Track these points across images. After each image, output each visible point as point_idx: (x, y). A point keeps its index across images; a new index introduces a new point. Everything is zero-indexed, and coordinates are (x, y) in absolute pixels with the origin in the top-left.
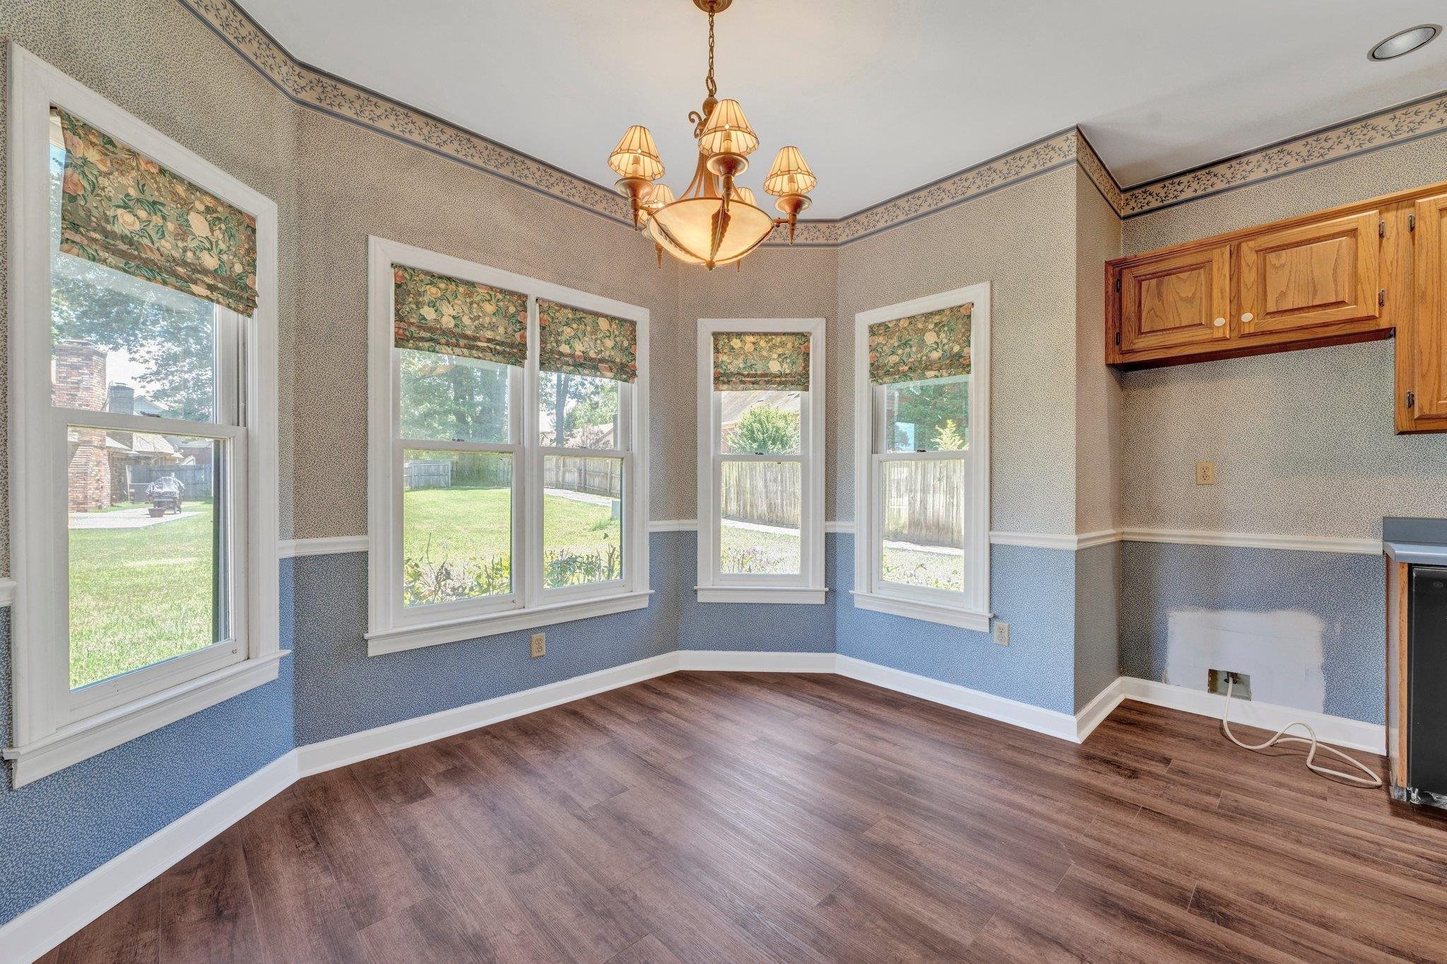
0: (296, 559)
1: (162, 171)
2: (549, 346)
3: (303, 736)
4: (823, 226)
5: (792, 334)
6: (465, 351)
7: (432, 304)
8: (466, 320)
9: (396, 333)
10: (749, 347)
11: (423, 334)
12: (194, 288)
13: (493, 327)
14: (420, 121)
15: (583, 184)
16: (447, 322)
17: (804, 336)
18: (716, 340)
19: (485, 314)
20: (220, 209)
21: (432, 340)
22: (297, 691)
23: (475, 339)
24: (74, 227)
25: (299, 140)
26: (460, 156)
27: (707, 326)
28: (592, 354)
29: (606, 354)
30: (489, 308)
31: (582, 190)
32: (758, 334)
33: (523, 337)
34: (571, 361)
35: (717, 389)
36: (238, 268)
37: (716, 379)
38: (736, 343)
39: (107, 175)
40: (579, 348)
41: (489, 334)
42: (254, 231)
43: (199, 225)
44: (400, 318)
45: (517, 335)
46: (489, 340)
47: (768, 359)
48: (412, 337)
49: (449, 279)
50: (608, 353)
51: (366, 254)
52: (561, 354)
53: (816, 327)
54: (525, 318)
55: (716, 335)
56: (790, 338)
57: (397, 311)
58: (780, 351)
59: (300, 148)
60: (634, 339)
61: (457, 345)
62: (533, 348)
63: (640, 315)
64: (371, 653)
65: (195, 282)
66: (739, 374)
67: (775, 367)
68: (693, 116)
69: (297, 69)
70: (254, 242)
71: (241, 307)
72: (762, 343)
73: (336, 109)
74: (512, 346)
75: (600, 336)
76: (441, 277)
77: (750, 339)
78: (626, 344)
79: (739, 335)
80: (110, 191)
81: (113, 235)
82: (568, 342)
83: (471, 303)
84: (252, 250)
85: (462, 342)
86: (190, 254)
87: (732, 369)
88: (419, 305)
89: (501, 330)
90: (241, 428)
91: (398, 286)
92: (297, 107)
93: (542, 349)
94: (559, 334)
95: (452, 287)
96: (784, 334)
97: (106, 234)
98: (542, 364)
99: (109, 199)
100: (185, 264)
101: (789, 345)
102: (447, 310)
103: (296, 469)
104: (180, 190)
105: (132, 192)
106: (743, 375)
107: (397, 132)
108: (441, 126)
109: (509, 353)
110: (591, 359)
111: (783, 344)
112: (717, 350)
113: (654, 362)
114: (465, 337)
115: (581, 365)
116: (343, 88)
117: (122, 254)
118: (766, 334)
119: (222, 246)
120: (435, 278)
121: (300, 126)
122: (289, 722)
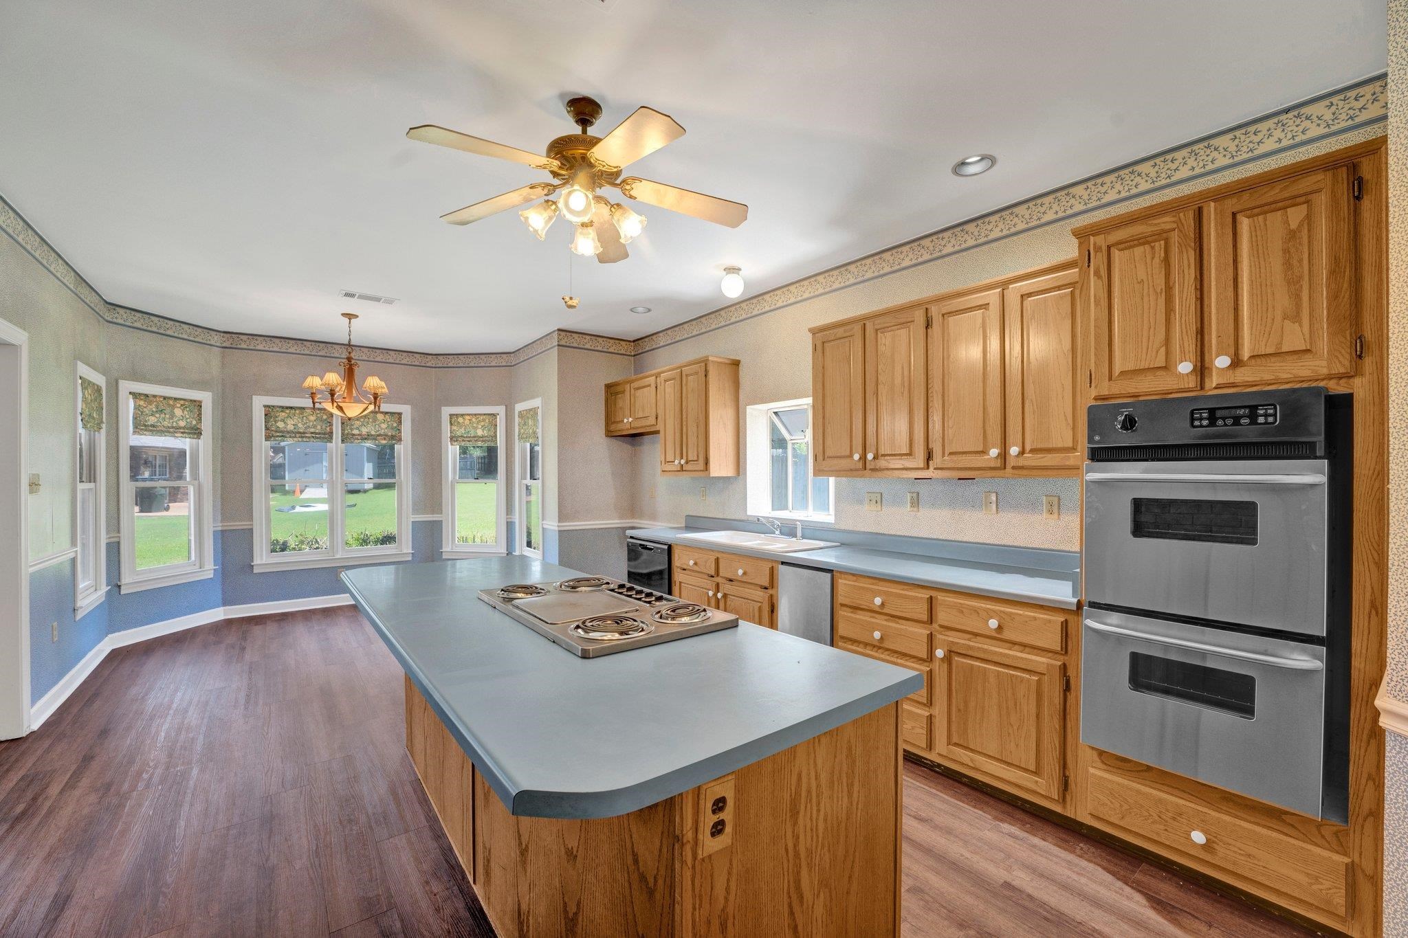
0: (222, 531)
1: (165, 398)
2: (346, 432)
3: (226, 602)
4: (504, 356)
5: (489, 414)
6: (300, 439)
7: (283, 421)
8: (300, 425)
9: (265, 435)
10: (467, 422)
11: (278, 434)
12: (176, 435)
13: (315, 427)
14: (277, 341)
15: (367, 349)
16: (290, 427)
17: (494, 415)
18: (450, 418)
19: (310, 421)
20: (187, 403)
21: (283, 436)
22: (223, 584)
23: (304, 433)
24: (137, 428)
25: (223, 363)
26: (298, 352)
27: (446, 411)
28: (373, 433)
29: (382, 432)
30: (312, 418)
31: (367, 352)
32: (472, 415)
33: (331, 429)
34: (359, 437)
35: (452, 445)
36: (194, 422)
37: (451, 439)
38: (461, 420)
39: (145, 407)
40: (364, 430)
41: (312, 430)
42: (201, 406)
43: (178, 412)
44: (267, 428)
45: (328, 429)
46: (312, 433)
47: (476, 428)
48: (273, 436)
49: (291, 408)
50: (383, 431)
51: (252, 403)
52: (354, 435)
53: (500, 410)
54: (332, 420)
55: (451, 416)
56: (488, 417)
57: (266, 426)
58: (482, 423)
59: (223, 366)
60: (400, 422)
61: (295, 437)
62: (337, 433)
63: (406, 410)
64: (255, 571)
65: (176, 433)
66: (462, 436)
67: (480, 433)
68: (341, 364)
69: (222, 334)
70: (201, 411)
71: (196, 436)
72: (474, 420)
73: (239, 346)
74: (325, 434)
75: (377, 423)
76: (287, 408)
77: (468, 417)
78: (395, 425)
79: (462, 415)
80: (147, 412)
81: (148, 426)
82: (357, 428)
83: (303, 417)
84: (200, 414)
85: (298, 435)
86: (175, 423)
87: (459, 434)
88: (276, 422)
89: (319, 427)
90: (197, 482)
91: (266, 415)
92: (222, 350)
93: (342, 434)
94: (352, 425)
95: (293, 411)
96: (485, 414)
97: (145, 426)
98: (342, 441)
99: (147, 414)
100: (173, 427)
101: (487, 421)
102: (290, 422)
103: (222, 495)
104: (171, 402)
105: (154, 410)
106: (464, 437)
107: (266, 349)
108: (287, 341)
109: (323, 438)
110: (372, 435)
111: (484, 420)
112: (451, 424)
113: (414, 432)
114: (300, 433)
115: (366, 439)
116: (242, 337)
117: (151, 431)
118: (475, 415)
119: (187, 416)
120: (283, 408)
121: (223, 357)
122: (220, 596)
